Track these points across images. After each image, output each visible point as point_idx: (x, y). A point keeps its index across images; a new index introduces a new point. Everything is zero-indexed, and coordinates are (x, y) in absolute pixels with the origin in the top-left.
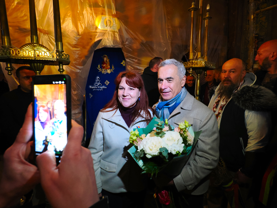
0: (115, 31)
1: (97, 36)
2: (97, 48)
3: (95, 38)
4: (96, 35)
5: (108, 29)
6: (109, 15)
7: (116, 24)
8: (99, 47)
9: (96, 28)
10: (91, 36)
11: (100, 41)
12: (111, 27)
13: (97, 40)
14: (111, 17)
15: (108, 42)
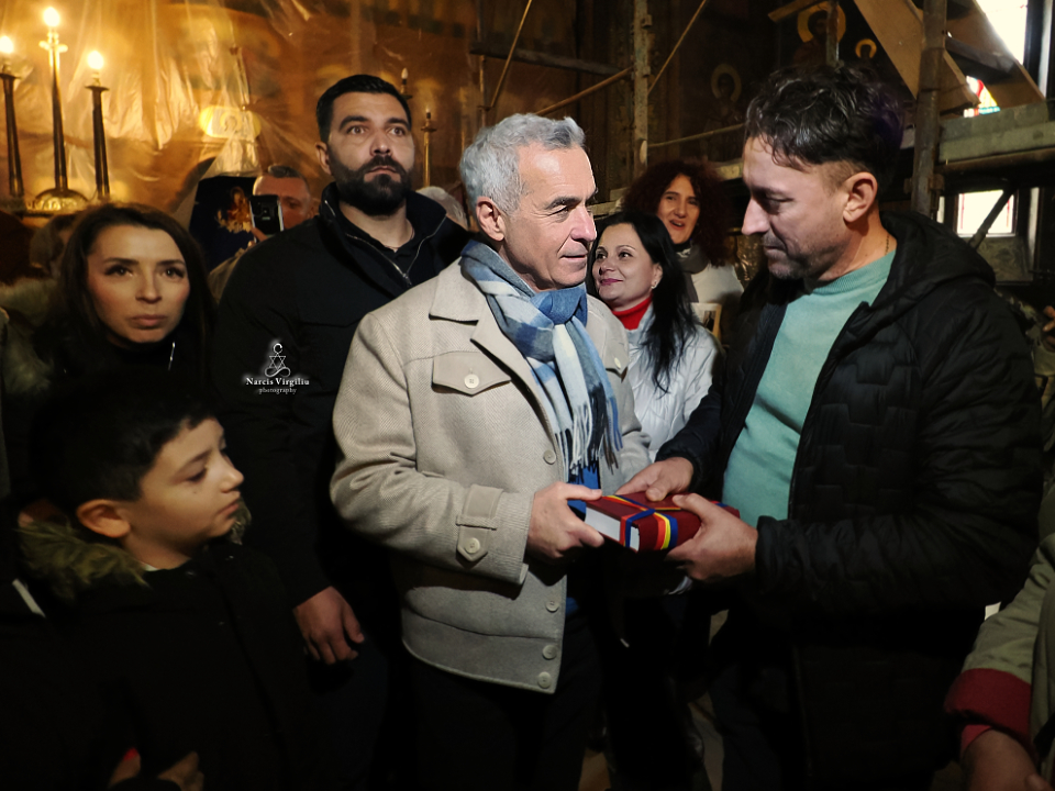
0: (248, 139)
1: (203, 151)
2: (205, 176)
3: (198, 154)
4: (201, 149)
5: (230, 135)
6: (232, 105)
7: (250, 125)
8: (210, 174)
9: (201, 133)
10: (191, 150)
11: (210, 162)
12: (236, 132)
13: (203, 158)
14: (238, 110)
15: (230, 164)
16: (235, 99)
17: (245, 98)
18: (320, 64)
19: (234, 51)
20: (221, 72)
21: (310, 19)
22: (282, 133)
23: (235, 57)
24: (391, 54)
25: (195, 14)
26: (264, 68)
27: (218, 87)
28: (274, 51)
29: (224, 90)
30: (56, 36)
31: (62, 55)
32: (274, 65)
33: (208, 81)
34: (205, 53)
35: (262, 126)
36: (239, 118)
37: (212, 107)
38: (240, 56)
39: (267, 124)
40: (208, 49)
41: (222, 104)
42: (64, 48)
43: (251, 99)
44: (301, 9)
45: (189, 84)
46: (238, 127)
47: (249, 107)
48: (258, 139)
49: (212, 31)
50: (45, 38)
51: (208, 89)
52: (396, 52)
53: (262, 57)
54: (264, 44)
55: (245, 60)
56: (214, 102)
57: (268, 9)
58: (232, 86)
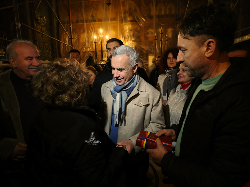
6: (131, 41)
7: (134, 44)
16: (131, 39)
17: (133, 39)
18: (147, 30)
19: (131, 30)
20: (129, 35)
21: (145, 21)
22: (139, 45)
23: (131, 31)
24: (162, 24)
25: (125, 25)
26: (137, 33)
27: (128, 38)
28: (139, 29)
29: (129, 39)
30: (102, 34)
31: (102, 37)
32: (139, 32)
33: (127, 37)
34: (126, 32)
35: (136, 44)
36: (132, 43)
37: (127, 42)
38: (132, 31)
39: (137, 44)
40: (127, 31)
41: (129, 41)
42: (103, 36)
43: (134, 39)
44: (143, 19)
45: (124, 38)
46: (132, 45)
47: (133, 41)
48: (135, 47)
49: (127, 27)
50: (100, 35)
51: (127, 38)
52: (163, 24)
53: (136, 31)
54: (137, 28)
55: (133, 32)
56: (128, 41)
57: (137, 20)
58: (131, 37)
